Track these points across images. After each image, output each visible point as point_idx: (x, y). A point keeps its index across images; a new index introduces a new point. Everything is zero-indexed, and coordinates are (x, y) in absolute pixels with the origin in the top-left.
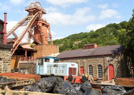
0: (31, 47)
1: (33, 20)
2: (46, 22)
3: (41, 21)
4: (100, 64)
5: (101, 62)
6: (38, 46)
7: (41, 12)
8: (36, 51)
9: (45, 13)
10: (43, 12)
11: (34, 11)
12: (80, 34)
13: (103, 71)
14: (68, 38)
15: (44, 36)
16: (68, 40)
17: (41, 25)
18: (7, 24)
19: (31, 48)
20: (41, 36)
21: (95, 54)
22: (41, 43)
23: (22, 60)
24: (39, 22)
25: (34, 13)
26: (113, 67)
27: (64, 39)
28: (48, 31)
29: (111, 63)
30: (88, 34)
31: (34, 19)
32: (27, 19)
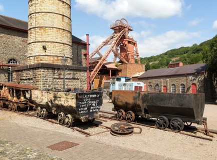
0: (116, 66)
1: (118, 39)
2: (132, 39)
3: (127, 39)
4: (183, 83)
5: (184, 82)
6: (123, 65)
7: (127, 29)
8: (120, 71)
9: (131, 30)
10: (129, 29)
11: (119, 29)
12: (180, 49)
13: (186, 90)
14: (166, 54)
15: (130, 55)
16: (166, 57)
17: (126, 43)
18: (89, 45)
19: (116, 68)
20: (126, 55)
21: (179, 73)
22: (126, 62)
23: (107, 80)
24: (124, 40)
25: (120, 30)
26: (196, 86)
27: (161, 55)
28: (135, 49)
29: (194, 82)
30: (189, 49)
31: (119, 37)
32: (112, 38)
